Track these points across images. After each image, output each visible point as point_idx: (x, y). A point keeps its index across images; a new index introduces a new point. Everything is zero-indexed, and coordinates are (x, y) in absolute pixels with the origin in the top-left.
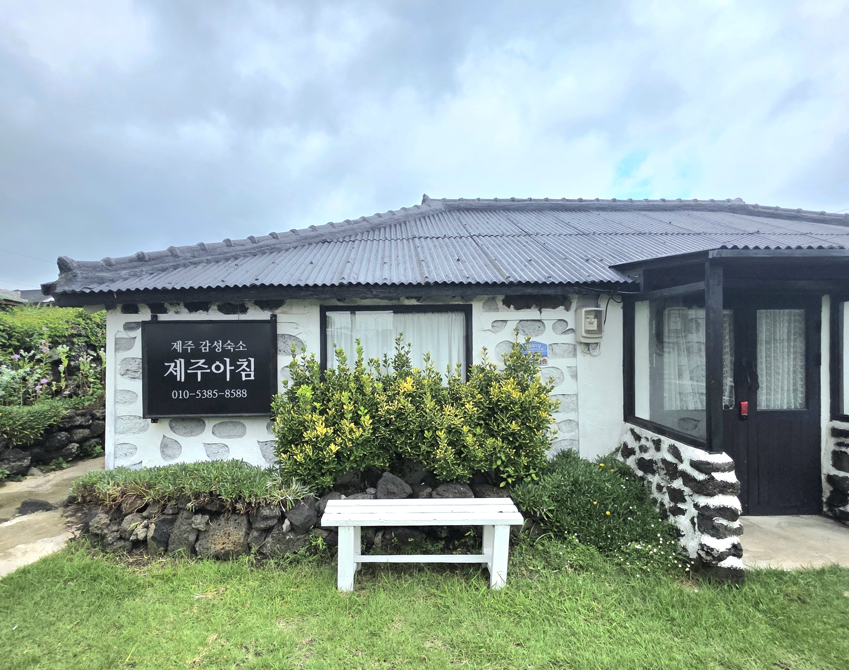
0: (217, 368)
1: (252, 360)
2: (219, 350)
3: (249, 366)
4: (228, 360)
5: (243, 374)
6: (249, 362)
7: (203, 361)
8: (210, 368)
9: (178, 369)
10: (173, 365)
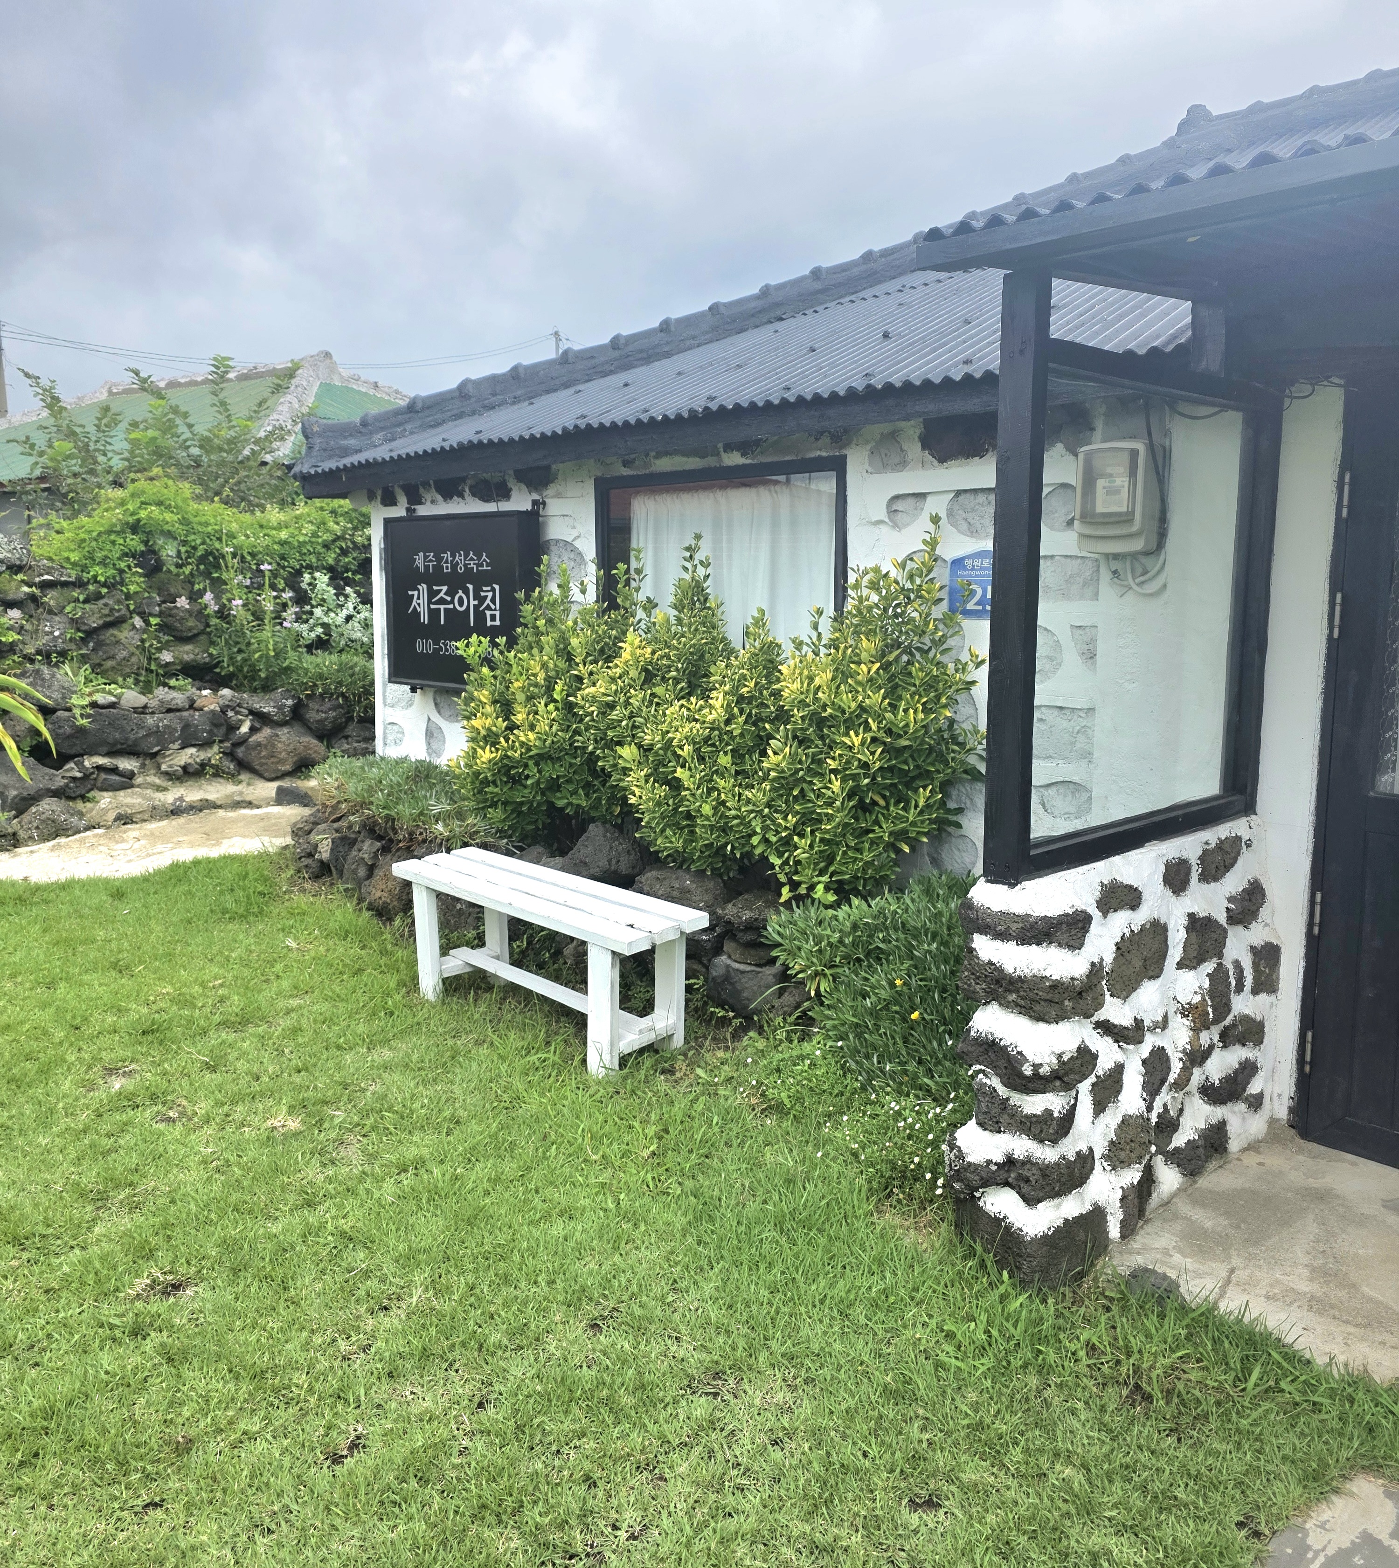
0: (461, 603)
1: (497, 587)
2: (461, 570)
3: (493, 600)
4: (471, 587)
5: (488, 613)
6: (493, 590)
7: (445, 588)
8: (452, 602)
9: (421, 601)
10: (416, 593)
